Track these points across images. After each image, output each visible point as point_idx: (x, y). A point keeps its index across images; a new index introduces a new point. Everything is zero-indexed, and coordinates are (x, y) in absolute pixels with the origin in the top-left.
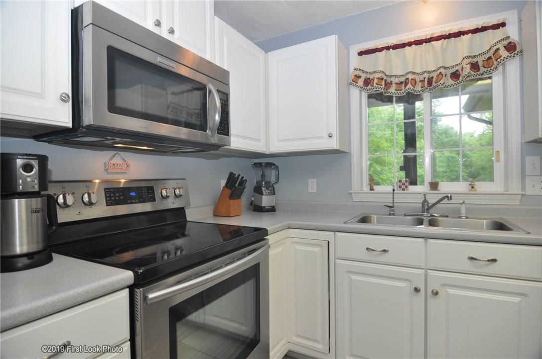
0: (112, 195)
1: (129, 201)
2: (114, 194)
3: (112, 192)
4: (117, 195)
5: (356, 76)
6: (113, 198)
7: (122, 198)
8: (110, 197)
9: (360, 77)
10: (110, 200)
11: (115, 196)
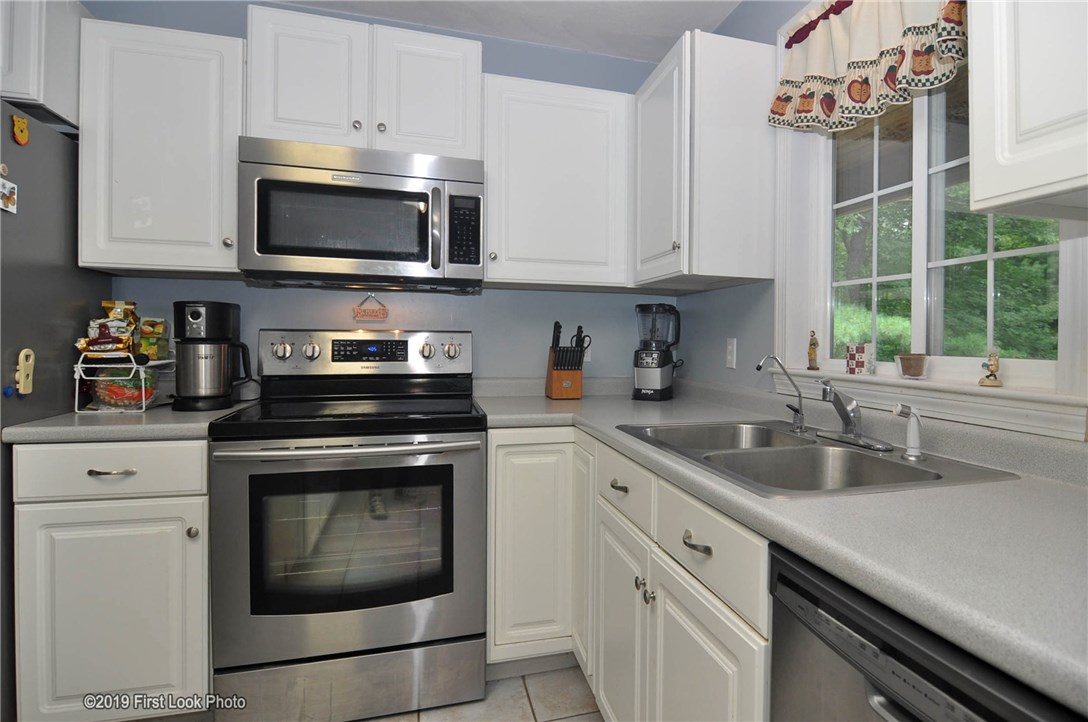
0: (342, 348)
1: (364, 358)
2: (345, 348)
3: (343, 345)
4: (350, 349)
5: (779, 98)
6: (342, 353)
7: (355, 353)
8: (339, 351)
9: (788, 99)
10: (339, 354)
11: (345, 351)
